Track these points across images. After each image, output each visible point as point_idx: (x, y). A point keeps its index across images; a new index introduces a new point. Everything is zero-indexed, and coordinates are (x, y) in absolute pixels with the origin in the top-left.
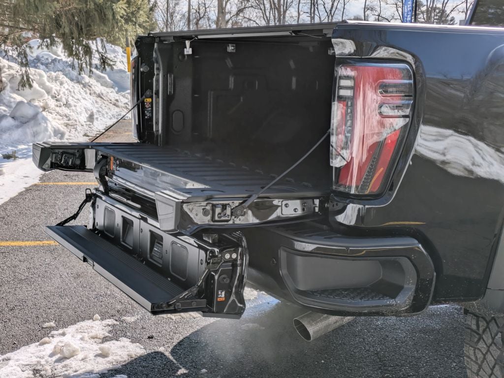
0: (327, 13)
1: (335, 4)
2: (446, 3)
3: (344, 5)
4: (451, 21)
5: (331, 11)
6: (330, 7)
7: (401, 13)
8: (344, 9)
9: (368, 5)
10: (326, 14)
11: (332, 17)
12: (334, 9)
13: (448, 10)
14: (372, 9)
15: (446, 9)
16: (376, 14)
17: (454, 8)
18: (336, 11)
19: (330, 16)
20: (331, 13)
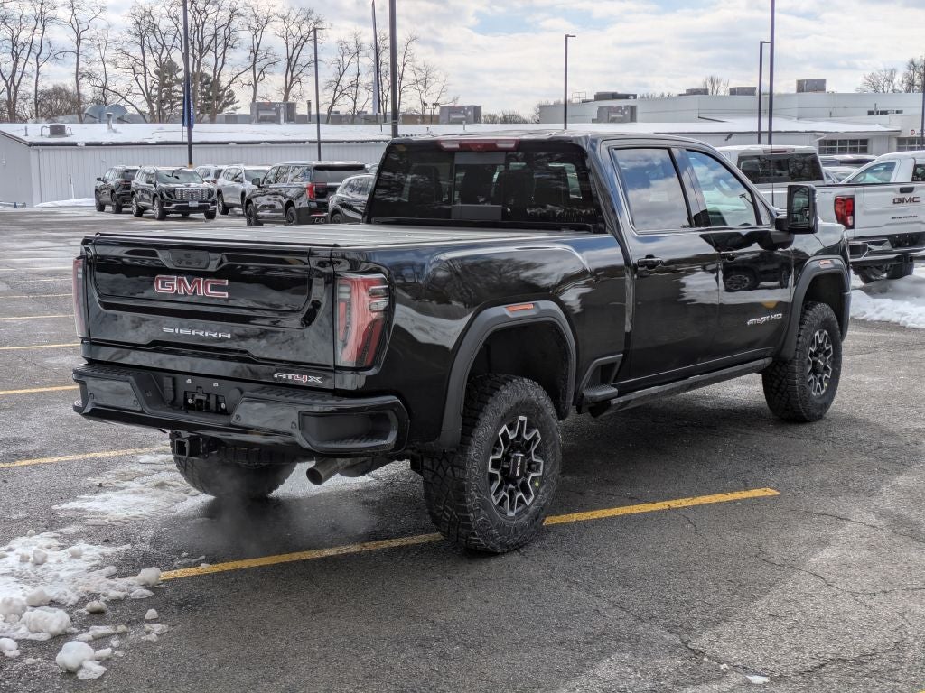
0: (7, 82)
1: (20, 65)
2: (221, 69)
3: (38, 67)
4: (228, 97)
5: (13, 76)
6: (11, 70)
7: (143, 85)
8: (38, 73)
9: (83, 69)
10: (4, 83)
11: (16, 88)
12: (18, 74)
13: (224, 81)
14: (90, 76)
15: (221, 78)
16: (99, 84)
17: (234, 79)
18: (24, 77)
19: (12, 87)
20: (13, 82)
